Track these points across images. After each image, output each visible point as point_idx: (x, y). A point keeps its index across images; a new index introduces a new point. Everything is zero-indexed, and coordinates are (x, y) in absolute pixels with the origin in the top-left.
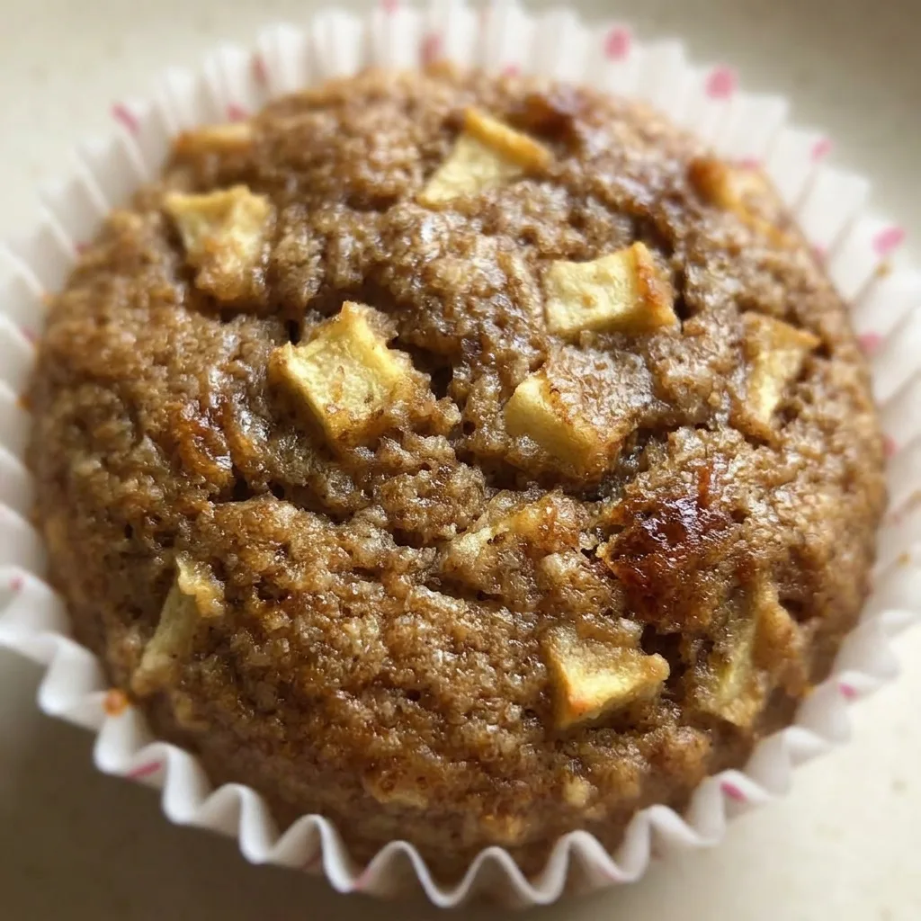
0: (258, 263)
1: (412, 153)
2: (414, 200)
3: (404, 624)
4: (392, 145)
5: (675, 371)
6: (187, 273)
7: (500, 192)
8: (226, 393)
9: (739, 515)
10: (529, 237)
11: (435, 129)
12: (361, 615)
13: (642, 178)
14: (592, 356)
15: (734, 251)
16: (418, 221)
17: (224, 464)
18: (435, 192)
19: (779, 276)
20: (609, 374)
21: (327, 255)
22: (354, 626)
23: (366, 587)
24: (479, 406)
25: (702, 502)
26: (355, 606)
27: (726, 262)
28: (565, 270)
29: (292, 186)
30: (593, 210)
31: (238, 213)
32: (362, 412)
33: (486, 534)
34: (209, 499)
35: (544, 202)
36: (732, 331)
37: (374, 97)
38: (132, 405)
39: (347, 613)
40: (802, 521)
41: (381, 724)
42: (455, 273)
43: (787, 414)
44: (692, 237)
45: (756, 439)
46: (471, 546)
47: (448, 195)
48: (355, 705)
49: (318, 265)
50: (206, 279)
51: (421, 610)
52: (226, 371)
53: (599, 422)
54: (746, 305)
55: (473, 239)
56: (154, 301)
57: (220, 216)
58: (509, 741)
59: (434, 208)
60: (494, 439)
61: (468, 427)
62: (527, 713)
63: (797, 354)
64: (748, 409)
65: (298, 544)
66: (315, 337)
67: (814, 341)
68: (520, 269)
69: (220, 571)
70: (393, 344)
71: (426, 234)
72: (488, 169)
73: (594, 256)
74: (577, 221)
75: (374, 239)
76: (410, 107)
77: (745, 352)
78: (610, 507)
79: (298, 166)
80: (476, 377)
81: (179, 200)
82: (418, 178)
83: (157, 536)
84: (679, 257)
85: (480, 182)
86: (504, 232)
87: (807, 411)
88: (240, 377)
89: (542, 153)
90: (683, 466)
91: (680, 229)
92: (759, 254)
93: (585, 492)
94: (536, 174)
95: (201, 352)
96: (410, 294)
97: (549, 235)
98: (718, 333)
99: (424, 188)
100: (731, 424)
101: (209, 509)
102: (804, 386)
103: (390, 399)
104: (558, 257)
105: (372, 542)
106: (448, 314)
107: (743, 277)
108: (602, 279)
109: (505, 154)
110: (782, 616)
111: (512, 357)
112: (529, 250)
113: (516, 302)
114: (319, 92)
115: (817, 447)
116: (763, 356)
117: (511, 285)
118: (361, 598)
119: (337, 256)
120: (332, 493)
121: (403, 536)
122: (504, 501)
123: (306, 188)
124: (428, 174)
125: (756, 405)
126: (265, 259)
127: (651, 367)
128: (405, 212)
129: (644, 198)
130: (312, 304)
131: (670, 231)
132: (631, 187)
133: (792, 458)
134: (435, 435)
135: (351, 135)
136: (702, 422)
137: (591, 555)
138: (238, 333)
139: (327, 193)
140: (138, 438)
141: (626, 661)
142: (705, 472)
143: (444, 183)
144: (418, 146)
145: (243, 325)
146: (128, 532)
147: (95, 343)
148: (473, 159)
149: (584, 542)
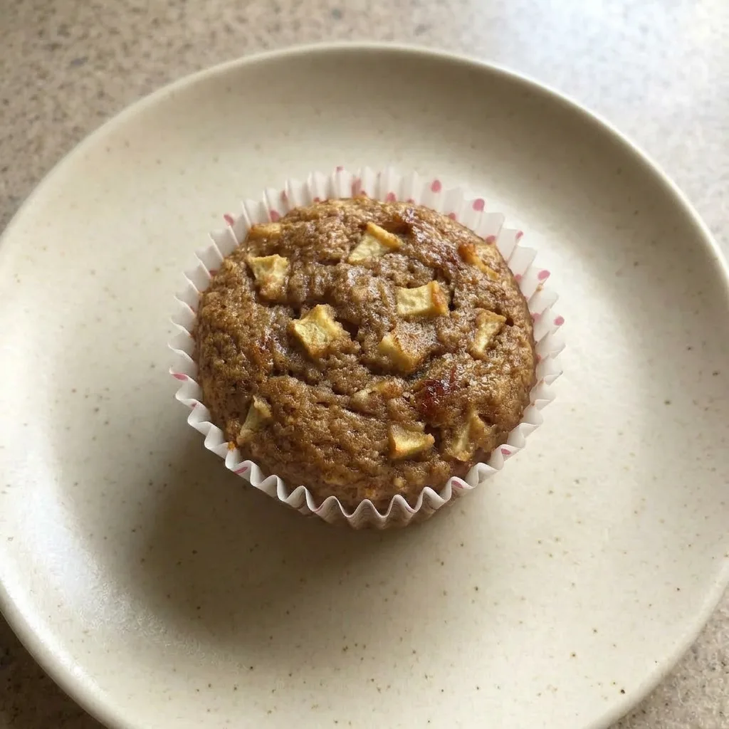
0: (284, 285)
1: (346, 240)
2: (346, 261)
3: (337, 422)
4: (336, 237)
5: (446, 332)
6: (257, 288)
7: (380, 258)
8: (271, 335)
9: (467, 385)
10: (391, 277)
11: (356, 229)
12: (321, 419)
13: (439, 253)
14: (413, 325)
15: (474, 283)
16: (347, 270)
17: (270, 363)
18: (355, 257)
19: (494, 293)
20: (420, 332)
21: (311, 283)
22: (318, 423)
23: (324, 409)
24: (368, 344)
25: (452, 380)
26: (318, 416)
27: (472, 288)
28: (404, 292)
29: (297, 253)
30: (419, 266)
31: (275, 265)
32: (323, 346)
33: (369, 391)
34: (265, 375)
35: (398, 262)
36: (471, 315)
37: (331, 215)
38: (236, 339)
39: (316, 418)
40: (492, 388)
41: (328, 457)
42: (361, 294)
43: (491, 347)
44: (458, 277)
45: (475, 357)
46: (363, 395)
47: (359, 259)
48: (319, 450)
49: (307, 287)
50: (264, 292)
51: (343, 417)
52: (271, 327)
53: (414, 352)
54: (478, 305)
55: (369, 278)
56: (243, 300)
57: (269, 266)
58: (373, 464)
59: (353, 264)
60: (372, 356)
61: (363, 351)
62: (380, 455)
63: (497, 325)
64: (475, 346)
65: (298, 393)
66: (305, 316)
67: (506, 319)
68: (386, 291)
69: (269, 401)
70: (336, 319)
71: (349, 275)
72: (376, 247)
73: (416, 286)
74: (411, 270)
75: (330, 278)
76: (345, 220)
77: (475, 324)
78: (416, 383)
80: (367, 333)
81: (252, 259)
82: (348, 251)
83: (246, 388)
84: (452, 286)
85: (372, 253)
86: (381, 276)
87: (499, 347)
88: (276, 329)
89: (400, 242)
90: (445, 367)
91: (454, 276)
92: (486, 283)
93: (408, 377)
94: (396, 250)
95: (262, 320)
96: (343, 300)
97: (400, 277)
98: (464, 315)
99: (350, 255)
100: (467, 352)
101: (265, 379)
102: (499, 337)
103: (333, 341)
104: (402, 286)
105: (325, 392)
106: (357, 309)
107: (477, 293)
108: (420, 295)
110: (480, 421)
111: (382, 326)
112: (391, 283)
113: (384, 305)
114: (309, 211)
115: (502, 361)
116: (483, 326)
117: (382, 297)
118: (321, 412)
119: (315, 284)
120: (310, 374)
121: (337, 391)
122: (376, 379)
123: (303, 254)
124: (352, 249)
125: (478, 344)
126: (286, 283)
127: (436, 329)
128: (343, 266)
129: (439, 260)
130: (304, 303)
131: (450, 274)
132: (435, 256)
133: (489, 366)
134: (350, 354)
135: (321, 233)
136: (455, 351)
137: (408, 399)
138: (276, 312)
139: (311, 257)
140: (239, 352)
141: (419, 437)
142: (454, 370)
143: (358, 252)
144: (348, 236)
145: (277, 309)
146: (235, 386)
147: (221, 315)
148: (370, 243)
149: (406, 395)
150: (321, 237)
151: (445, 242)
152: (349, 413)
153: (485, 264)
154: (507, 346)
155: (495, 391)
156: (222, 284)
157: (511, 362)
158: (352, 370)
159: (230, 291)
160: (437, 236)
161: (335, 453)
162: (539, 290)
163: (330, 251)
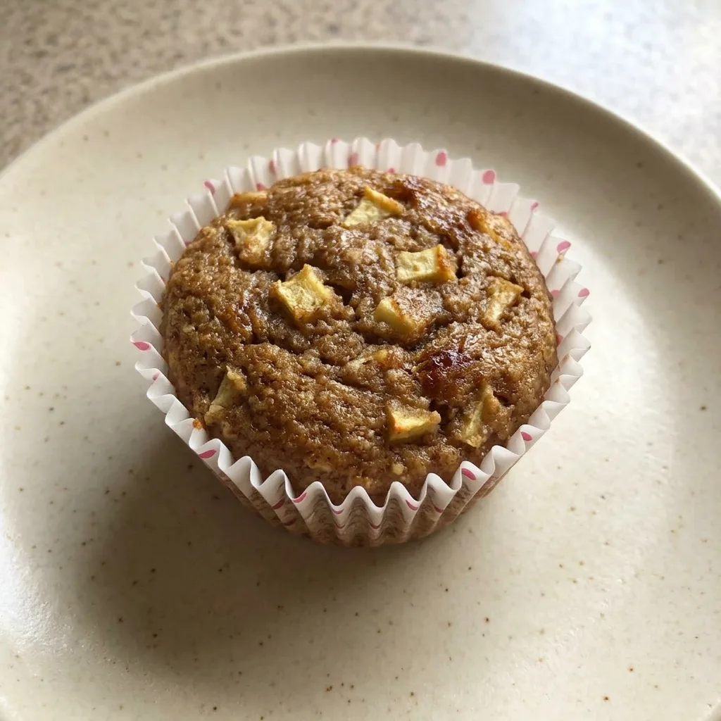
0: (267, 249)
1: (340, 205)
2: (340, 225)
3: (325, 395)
4: (330, 201)
5: (453, 299)
6: (236, 253)
7: (379, 222)
8: (251, 300)
9: (478, 357)
10: (391, 242)
11: (351, 195)
12: (305, 391)
13: (446, 219)
14: (416, 291)
15: (486, 250)
16: (340, 233)
17: (249, 328)
18: (349, 222)
19: (507, 262)
20: (423, 298)
21: (299, 247)
22: (302, 395)
23: (308, 380)
24: (363, 309)
25: (461, 351)
26: (303, 388)
27: (483, 255)
28: (406, 255)
29: (285, 217)
30: (421, 231)
31: (260, 227)
32: (310, 309)
33: (363, 360)
34: (241, 343)
35: (398, 227)
36: (482, 284)
37: (324, 181)
38: (210, 304)
39: (300, 390)
40: (508, 362)
41: (313, 435)
42: (356, 254)
43: (505, 319)
44: (466, 244)
45: (489, 327)
46: (356, 365)
47: (355, 223)
48: (302, 427)
49: (295, 250)
50: (244, 254)
51: (332, 389)
52: (251, 292)
53: (416, 318)
54: (489, 273)
55: (365, 241)
56: (221, 263)
57: (252, 229)
58: (368, 444)
59: (347, 228)
60: (368, 322)
61: (357, 317)
62: (376, 434)
63: (512, 294)
64: (487, 316)
65: (280, 361)
66: (291, 279)
67: (522, 289)
68: (385, 254)
69: (245, 371)
70: (326, 283)
71: (344, 238)
72: (375, 213)
73: (420, 250)
74: (414, 236)
75: (321, 241)
76: (340, 185)
77: (488, 293)
78: (419, 353)
79: (287, 209)
80: (362, 297)
81: (233, 222)
82: (342, 216)
83: (218, 357)
84: (460, 253)
85: (370, 218)
86: (380, 239)
87: (515, 318)
88: (258, 294)
89: (400, 206)
90: (454, 337)
91: (461, 240)
92: (498, 252)
93: (409, 347)
94: (396, 216)
95: (241, 284)
96: (335, 262)
97: (400, 240)
98: (475, 285)
99: (344, 220)
100: (478, 321)
101: (241, 347)
102: (515, 308)
103: (323, 304)
104: (403, 250)
105: (312, 362)
106: (351, 271)
107: (490, 262)
108: (424, 260)
109: (382, 207)
110: (495, 401)
111: (380, 290)
112: (392, 247)
113: (383, 268)
114: (299, 178)
115: (519, 333)
116: (496, 294)
117: (381, 261)
118: (306, 383)
119: (303, 247)
120: (295, 342)
121: (325, 360)
122: (371, 348)
123: (290, 219)
124: (347, 215)
125: (491, 313)
126: (271, 247)
127: (442, 296)
128: (335, 229)
129: (445, 226)
130: (291, 266)
131: (457, 241)
132: (440, 222)
133: (505, 337)
134: (342, 319)
135: (312, 197)
136: (465, 320)
137: (409, 371)
138: (257, 277)
139: (300, 221)
140: (212, 318)
141: (422, 414)
142: (463, 340)
143: (354, 218)
144: (343, 202)
145: (260, 274)
146: (205, 355)
147: (193, 280)
148: (367, 208)
149: (407, 366)
150: (311, 201)
151: (451, 209)
152: (339, 385)
153: (498, 234)
154: (525, 318)
155: (512, 366)
156: (197, 250)
157: (529, 336)
158: (343, 337)
159: (206, 256)
160: (442, 204)
161: (322, 432)
162: (558, 261)
163: (323, 215)
